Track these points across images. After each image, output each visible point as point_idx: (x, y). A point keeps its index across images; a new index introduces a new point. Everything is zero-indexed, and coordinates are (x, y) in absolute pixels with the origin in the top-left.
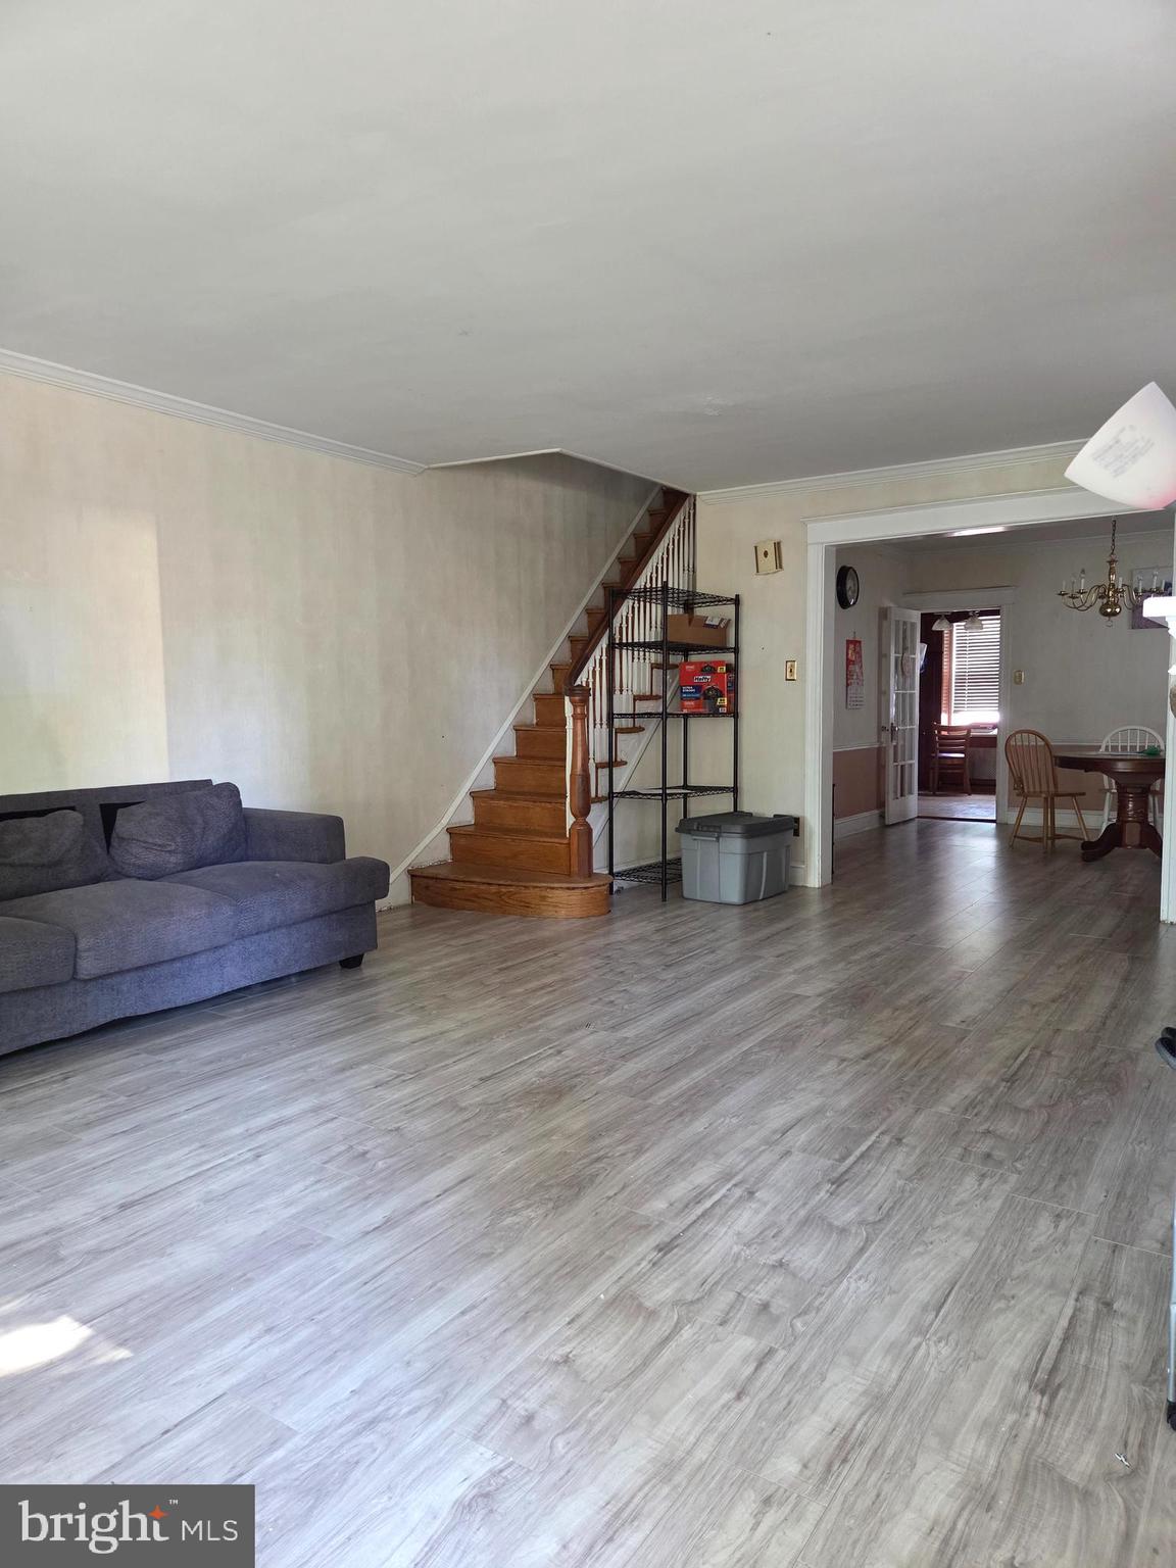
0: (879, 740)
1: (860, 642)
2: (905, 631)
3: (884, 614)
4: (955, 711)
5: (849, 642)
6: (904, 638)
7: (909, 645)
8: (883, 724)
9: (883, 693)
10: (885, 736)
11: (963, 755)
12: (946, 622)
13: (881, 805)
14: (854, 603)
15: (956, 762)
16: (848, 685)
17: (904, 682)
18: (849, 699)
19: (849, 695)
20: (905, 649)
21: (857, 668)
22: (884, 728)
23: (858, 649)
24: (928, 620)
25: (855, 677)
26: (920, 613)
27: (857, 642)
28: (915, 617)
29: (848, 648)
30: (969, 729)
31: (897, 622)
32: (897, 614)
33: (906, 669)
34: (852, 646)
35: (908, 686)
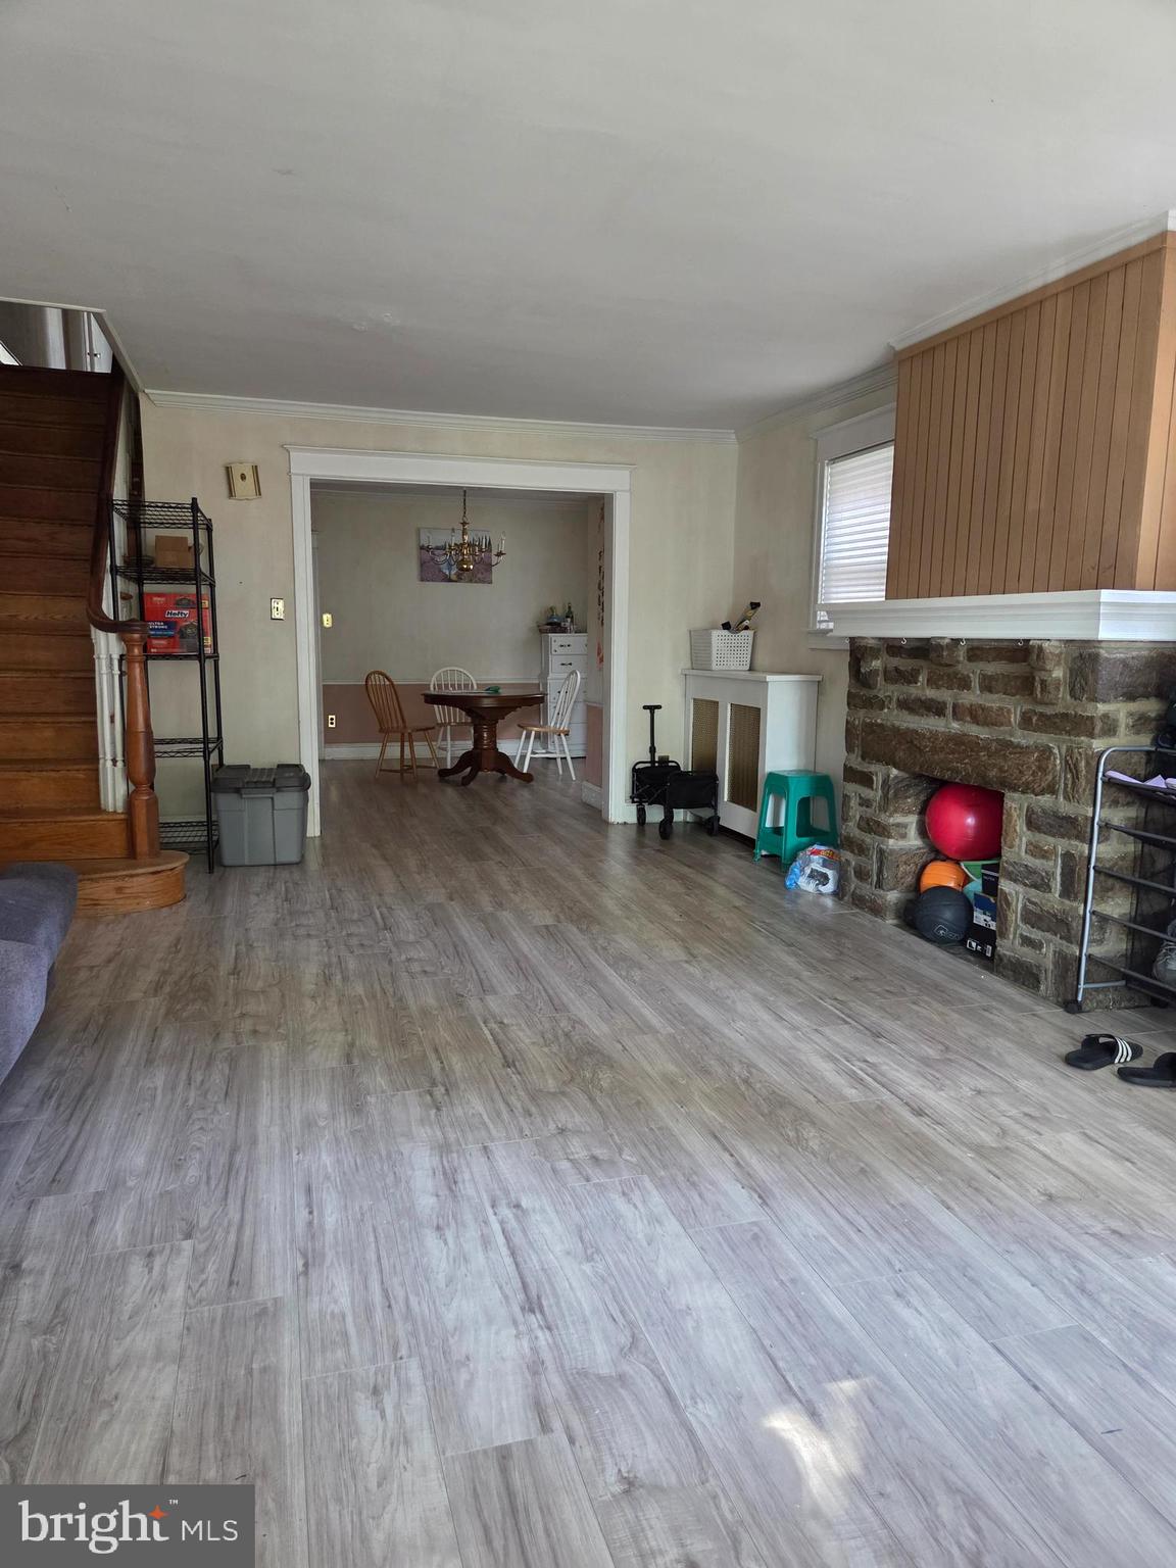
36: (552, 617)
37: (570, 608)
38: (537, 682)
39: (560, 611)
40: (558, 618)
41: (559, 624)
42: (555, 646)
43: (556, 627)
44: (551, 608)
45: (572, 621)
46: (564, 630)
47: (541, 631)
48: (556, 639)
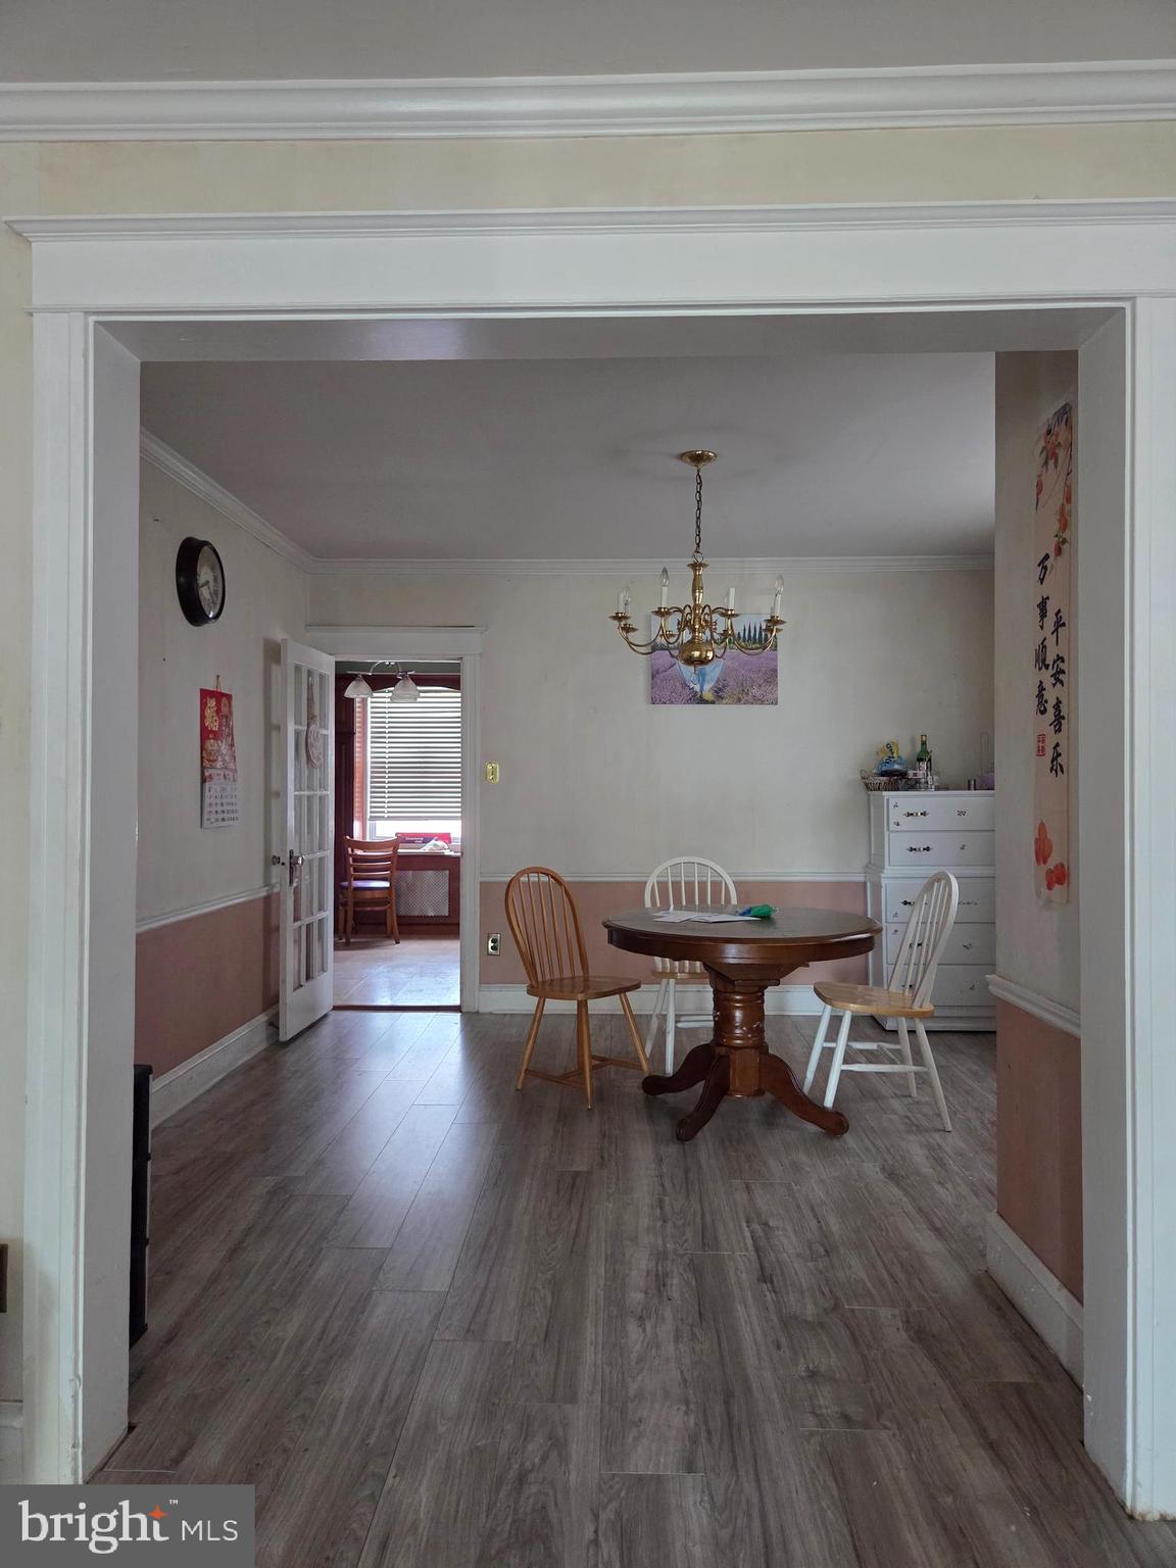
0: (267, 883)
1: (229, 697)
2: (310, 688)
3: (273, 653)
4: (372, 818)
5: (205, 694)
6: (310, 700)
7: (317, 712)
8: (274, 853)
9: (272, 795)
10: (279, 873)
11: (386, 884)
12: (364, 686)
13: (271, 1001)
14: (217, 617)
15: (377, 895)
16: (203, 780)
17: (310, 777)
18: (207, 809)
19: (207, 801)
20: (311, 718)
21: (224, 747)
22: (276, 860)
23: (225, 710)
24: (344, 678)
25: (219, 764)
26: (332, 660)
27: (223, 695)
28: (327, 666)
29: (203, 706)
30: (394, 844)
31: (298, 669)
32: (293, 655)
33: (314, 752)
34: (212, 703)
35: (316, 783)
36: (890, 760)
37: (924, 743)
38: (861, 879)
39: (905, 751)
40: (900, 761)
41: (903, 775)
42: (896, 815)
43: (895, 777)
44: (889, 746)
45: (929, 768)
46: (914, 785)
47: (868, 787)
48: (899, 802)
